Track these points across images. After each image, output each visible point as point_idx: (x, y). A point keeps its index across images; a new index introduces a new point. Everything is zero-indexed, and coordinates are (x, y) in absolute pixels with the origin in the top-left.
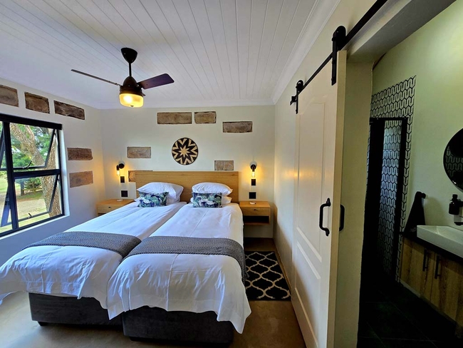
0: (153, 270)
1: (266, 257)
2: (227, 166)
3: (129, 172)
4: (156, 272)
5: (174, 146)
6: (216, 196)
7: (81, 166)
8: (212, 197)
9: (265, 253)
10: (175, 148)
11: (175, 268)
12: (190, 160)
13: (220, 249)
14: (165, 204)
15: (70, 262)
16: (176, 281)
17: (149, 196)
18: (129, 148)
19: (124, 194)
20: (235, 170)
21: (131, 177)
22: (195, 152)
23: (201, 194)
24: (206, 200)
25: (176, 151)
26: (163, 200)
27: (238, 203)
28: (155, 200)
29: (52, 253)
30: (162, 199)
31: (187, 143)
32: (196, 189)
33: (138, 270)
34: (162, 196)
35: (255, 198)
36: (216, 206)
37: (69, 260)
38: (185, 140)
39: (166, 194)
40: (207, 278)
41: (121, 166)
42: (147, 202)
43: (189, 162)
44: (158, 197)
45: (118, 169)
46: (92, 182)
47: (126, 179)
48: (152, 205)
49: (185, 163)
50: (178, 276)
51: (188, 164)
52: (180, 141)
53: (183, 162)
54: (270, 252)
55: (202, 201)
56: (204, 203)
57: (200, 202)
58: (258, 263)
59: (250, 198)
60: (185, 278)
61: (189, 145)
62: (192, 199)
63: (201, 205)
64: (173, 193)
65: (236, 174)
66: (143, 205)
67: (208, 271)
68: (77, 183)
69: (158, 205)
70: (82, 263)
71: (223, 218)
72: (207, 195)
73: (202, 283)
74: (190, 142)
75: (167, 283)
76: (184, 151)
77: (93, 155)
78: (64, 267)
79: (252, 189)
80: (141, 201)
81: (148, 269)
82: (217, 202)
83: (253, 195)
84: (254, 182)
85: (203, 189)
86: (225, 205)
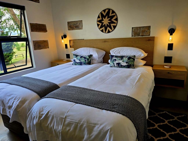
0: (52, 114)
1: (176, 118)
2: (143, 32)
3: (70, 41)
4: (53, 116)
5: (99, 17)
6: (129, 58)
7: (40, 36)
8: (125, 59)
9: (176, 115)
10: (99, 19)
11: (69, 116)
12: (111, 28)
13: (115, 106)
14: (89, 63)
15: (9, 96)
16: (68, 129)
17: (79, 57)
18: (68, 23)
19: (68, 56)
20: (151, 35)
21: (71, 45)
22: (115, 21)
23: (116, 57)
24: (121, 61)
25: (100, 21)
26: (89, 61)
27: (152, 66)
28: (83, 60)
29: (3, 88)
30: (88, 59)
31: (108, 13)
32: (113, 52)
33: (42, 111)
34: (88, 57)
35: (171, 62)
36: (129, 66)
37: (9, 94)
38: (107, 11)
39: (91, 56)
40: (95, 133)
41: (65, 36)
42: (78, 61)
43: (110, 30)
44: (85, 58)
45: (62, 39)
46: (48, 47)
47: (68, 46)
48: (81, 64)
49: (107, 32)
50: (69, 124)
51: (109, 32)
52: (103, 13)
53: (106, 31)
54: (181, 114)
55: (117, 62)
56: (118, 64)
57: (115, 63)
58: (166, 122)
59: (165, 62)
60: (75, 128)
61: (110, 15)
62: (109, 61)
63: (116, 65)
64: (95, 55)
65: (152, 40)
66: (76, 63)
67: (97, 126)
68: (38, 47)
69: (85, 64)
70: (14, 98)
71: (131, 77)
72: (122, 57)
73: (90, 137)
74: (111, 12)
75: (60, 128)
76: (106, 21)
77: (47, 29)
78: (6, 99)
79: (169, 53)
80: (74, 60)
81: (49, 112)
82: (131, 63)
83: (168, 60)
84: (170, 47)
85: (119, 53)
86: (137, 66)
